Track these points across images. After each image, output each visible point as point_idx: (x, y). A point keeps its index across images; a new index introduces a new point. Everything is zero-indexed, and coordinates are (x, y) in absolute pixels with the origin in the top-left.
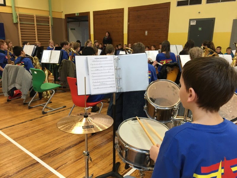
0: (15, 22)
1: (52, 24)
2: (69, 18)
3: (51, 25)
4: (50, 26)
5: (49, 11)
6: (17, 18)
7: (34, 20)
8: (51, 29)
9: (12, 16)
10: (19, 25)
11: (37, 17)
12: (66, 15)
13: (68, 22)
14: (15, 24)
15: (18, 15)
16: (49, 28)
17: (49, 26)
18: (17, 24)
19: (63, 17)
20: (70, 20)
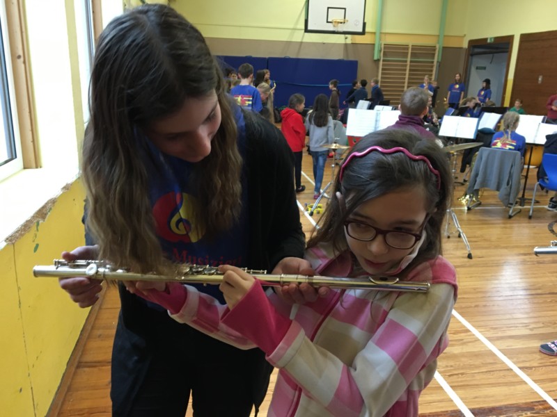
0: (376, 58)
1: (440, 60)
2: (475, 47)
3: (438, 62)
4: (435, 63)
5: (438, 36)
6: (380, 51)
7: (407, 53)
8: (434, 69)
9: (373, 49)
10: (381, 63)
11: (414, 47)
12: (471, 42)
13: (472, 55)
14: (375, 61)
15: (383, 46)
16: (432, 67)
17: (433, 62)
18: (378, 60)
19: (465, 45)
20: (477, 50)
